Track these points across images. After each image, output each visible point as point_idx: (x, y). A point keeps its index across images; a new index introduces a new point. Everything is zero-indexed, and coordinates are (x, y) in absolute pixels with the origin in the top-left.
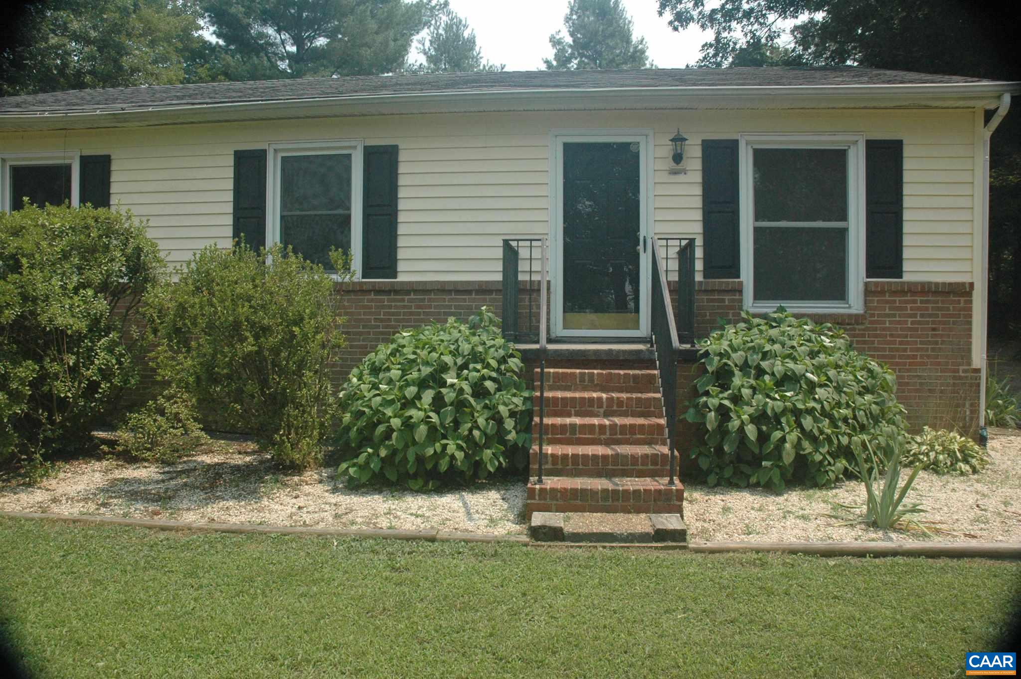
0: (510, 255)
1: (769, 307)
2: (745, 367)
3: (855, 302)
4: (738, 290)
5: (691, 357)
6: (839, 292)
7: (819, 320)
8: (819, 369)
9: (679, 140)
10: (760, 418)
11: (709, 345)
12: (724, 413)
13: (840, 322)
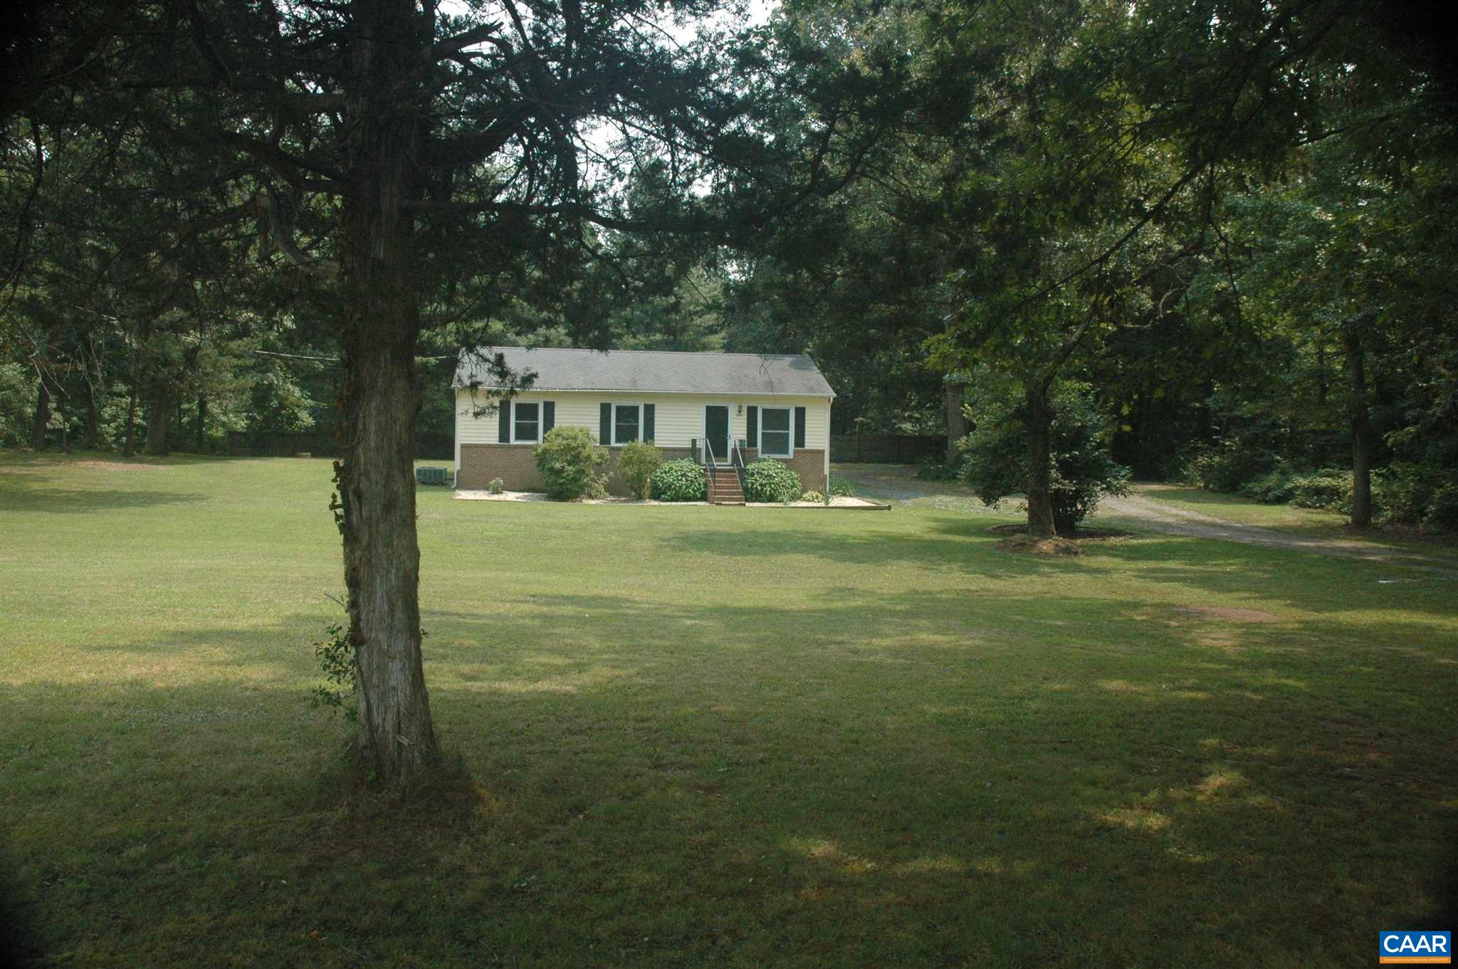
0: (694, 441)
1: (765, 456)
2: (758, 473)
3: (791, 455)
4: (757, 451)
5: (745, 470)
6: (786, 452)
7: (778, 460)
8: (776, 473)
9: (740, 407)
10: (761, 485)
11: (748, 467)
12: (753, 484)
13: (785, 461)
